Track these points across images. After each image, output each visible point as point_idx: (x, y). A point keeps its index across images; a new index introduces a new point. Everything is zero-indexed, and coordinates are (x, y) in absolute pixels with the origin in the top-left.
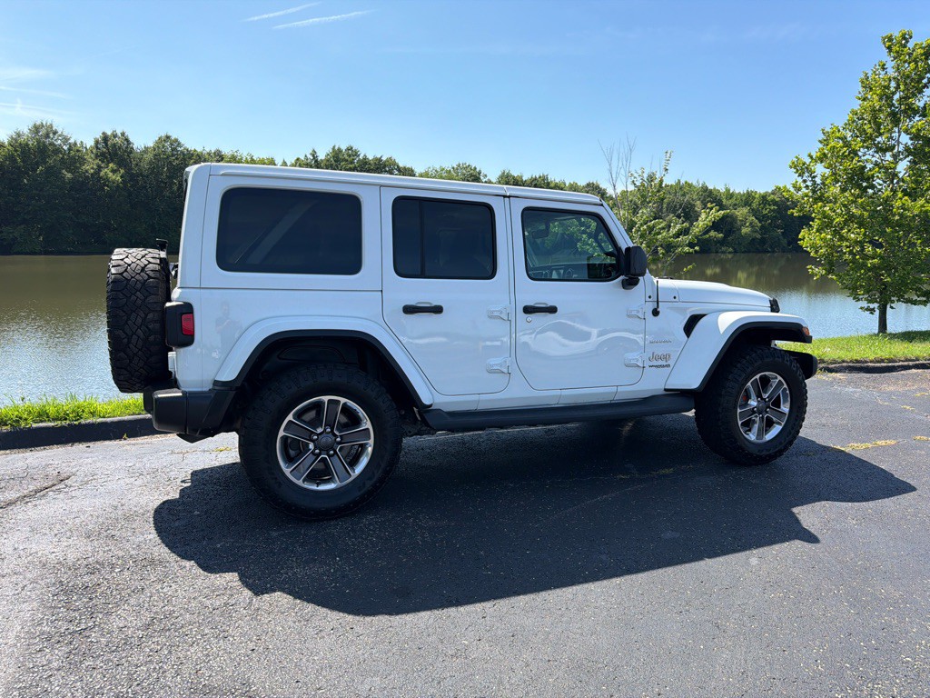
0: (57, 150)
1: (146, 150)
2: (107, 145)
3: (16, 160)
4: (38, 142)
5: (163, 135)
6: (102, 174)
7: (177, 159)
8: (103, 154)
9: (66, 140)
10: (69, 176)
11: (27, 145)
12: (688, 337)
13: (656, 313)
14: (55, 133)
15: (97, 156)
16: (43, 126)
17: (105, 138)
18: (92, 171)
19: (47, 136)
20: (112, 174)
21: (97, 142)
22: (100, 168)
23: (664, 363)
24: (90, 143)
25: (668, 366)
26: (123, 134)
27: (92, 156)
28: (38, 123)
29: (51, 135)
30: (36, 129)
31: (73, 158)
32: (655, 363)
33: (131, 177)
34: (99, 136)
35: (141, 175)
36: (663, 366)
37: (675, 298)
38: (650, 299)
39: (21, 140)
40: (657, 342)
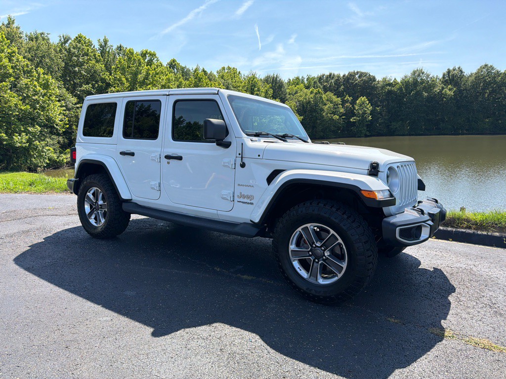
0: (423, 81)
1: (471, 75)
2: (449, 76)
3: (402, 89)
4: (414, 79)
5: (483, 64)
6: (443, 91)
7: (490, 78)
8: (446, 81)
9: (428, 76)
10: (426, 94)
11: (408, 81)
12: (269, 185)
13: (243, 165)
14: (423, 73)
15: (443, 82)
16: (417, 70)
17: (449, 72)
18: (439, 91)
19: (419, 75)
20: (449, 92)
21: (444, 75)
22: (443, 88)
23: (248, 201)
24: (441, 76)
25: (252, 204)
26: (459, 68)
27: (440, 82)
28: (416, 69)
29: (421, 74)
30: (414, 72)
31: (429, 85)
32: (242, 200)
33: (459, 92)
34: (445, 71)
35: (466, 90)
36: (248, 203)
37: (259, 156)
38: (240, 156)
39: (406, 80)
40: (244, 186)
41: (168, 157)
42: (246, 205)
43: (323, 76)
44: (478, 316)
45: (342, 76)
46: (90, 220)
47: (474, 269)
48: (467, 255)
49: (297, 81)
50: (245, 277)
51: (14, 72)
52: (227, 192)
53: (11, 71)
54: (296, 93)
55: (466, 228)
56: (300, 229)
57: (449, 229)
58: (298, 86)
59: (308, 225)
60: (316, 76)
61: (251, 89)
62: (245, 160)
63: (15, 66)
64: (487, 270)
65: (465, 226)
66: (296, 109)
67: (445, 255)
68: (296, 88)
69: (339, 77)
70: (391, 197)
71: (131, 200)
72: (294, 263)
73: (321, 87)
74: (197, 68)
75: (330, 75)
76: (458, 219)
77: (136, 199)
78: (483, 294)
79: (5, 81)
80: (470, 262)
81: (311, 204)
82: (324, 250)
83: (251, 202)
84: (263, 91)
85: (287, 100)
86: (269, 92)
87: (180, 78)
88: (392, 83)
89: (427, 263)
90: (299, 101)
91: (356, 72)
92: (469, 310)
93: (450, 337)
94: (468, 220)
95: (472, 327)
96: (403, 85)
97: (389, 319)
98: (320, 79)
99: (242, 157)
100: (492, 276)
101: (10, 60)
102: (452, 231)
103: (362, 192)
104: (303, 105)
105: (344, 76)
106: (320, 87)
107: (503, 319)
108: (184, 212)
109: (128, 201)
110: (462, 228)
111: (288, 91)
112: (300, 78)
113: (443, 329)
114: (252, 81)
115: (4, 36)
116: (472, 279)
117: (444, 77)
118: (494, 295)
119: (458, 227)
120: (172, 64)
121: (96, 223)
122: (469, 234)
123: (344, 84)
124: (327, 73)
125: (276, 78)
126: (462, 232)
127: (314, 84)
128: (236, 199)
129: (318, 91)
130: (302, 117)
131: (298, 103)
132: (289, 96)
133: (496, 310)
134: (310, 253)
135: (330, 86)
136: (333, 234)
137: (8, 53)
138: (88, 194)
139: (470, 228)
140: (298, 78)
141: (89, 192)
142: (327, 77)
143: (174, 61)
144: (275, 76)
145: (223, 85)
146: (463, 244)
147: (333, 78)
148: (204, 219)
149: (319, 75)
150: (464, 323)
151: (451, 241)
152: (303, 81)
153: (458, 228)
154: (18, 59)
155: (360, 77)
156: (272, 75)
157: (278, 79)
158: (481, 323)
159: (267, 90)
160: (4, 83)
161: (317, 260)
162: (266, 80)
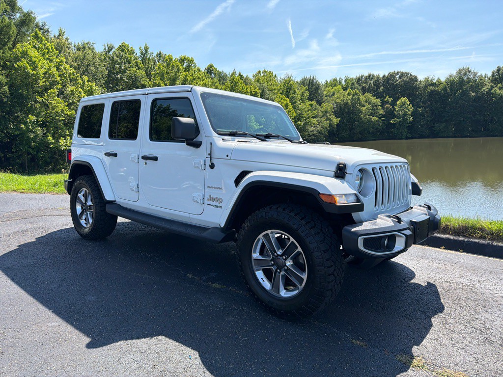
0: (469, 80)
2: (499, 74)
3: (447, 89)
4: (460, 78)
6: (493, 91)
8: (496, 79)
9: (475, 75)
10: (473, 94)
11: (454, 81)
12: (236, 187)
13: (212, 166)
14: (470, 72)
15: (492, 81)
16: (464, 69)
17: (499, 70)
18: (487, 90)
19: (465, 74)
20: (499, 91)
21: (493, 73)
22: (492, 87)
23: (217, 204)
24: (490, 74)
25: (221, 207)
27: (489, 81)
28: (462, 68)
29: (468, 73)
30: (460, 71)
31: (477, 85)
32: (211, 203)
34: (495, 69)
36: (217, 207)
37: (227, 156)
38: (209, 156)
39: (451, 79)
40: (213, 188)
41: (145, 158)
42: (215, 208)
43: (362, 77)
44: (462, 342)
45: (381, 76)
46: (81, 221)
47: (478, 286)
48: (474, 269)
49: (334, 83)
50: (215, 285)
51: (61, 80)
52: (198, 195)
53: (58, 79)
54: (333, 94)
55: (480, 238)
56: (261, 236)
57: (461, 239)
58: (335, 88)
59: (269, 232)
60: (354, 77)
61: (287, 92)
62: (214, 161)
63: (63, 75)
64: (492, 288)
65: (479, 235)
66: (333, 110)
67: (448, 268)
68: (333, 89)
69: (378, 77)
70: (357, 202)
71: (115, 201)
72: (257, 273)
73: (360, 88)
74: (233, 73)
75: (370, 75)
76: (472, 228)
77: (119, 201)
78: (477, 317)
79: (53, 89)
80: (475, 278)
81: (271, 208)
82: (286, 259)
83: (220, 205)
84: (299, 93)
85: (323, 102)
86: (305, 95)
87: (216, 82)
88: (435, 83)
89: (424, 277)
90: (336, 103)
91: (396, 72)
92: (453, 335)
93: (419, 367)
94: (482, 230)
95: (450, 356)
96: (448, 85)
97: (354, 341)
98: (359, 80)
99: (211, 158)
100: (496, 295)
101: (58, 69)
102: (464, 241)
103: (321, 196)
104: (341, 107)
105: (384, 76)
106: (358, 89)
107: (491, 348)
108: (161, 215)
109: (112, 203)
110: (476, 238)
111: (325, 93)
112: (338, 79)
113: (412, 357)
114: (288, 83)
115: (54, 47)
116: (470, 297)
117: (493, 76)
118: (491, 318)
119: (470, 236)
120: (209, 69)
121: (86, 224)
122: (483, 245)
123: (383, 85)
124: (366, 74)
125: (313, 80)
126: (475, 242)
127: (352, 85)
128: (206, 202)
129: (356, 92)
130: (339, 119)
131: (335, 105)
132: (326, 98)
133: (487, 336)
134: (273, 262)
135: (369, 87)
136: (292, 242)
137: (57, 62)
138: (79, 195)
139: (484, 238)
140: (335, 80)
141: (80, 194)
142: (366, 78)
143: (211, 66)
144: (312, 78)
145: (259, 89)
146: (475, 255)
147: (372, 78)
148: (178, 222)
149: (358, 76)
150: (443, 351)
151: (462, 252)
152: (340, 83)
153: (471, 238)
154: (65, 68)
155: (400, 77)
156: (308, 77)
157: (314, 81)
158: (462, 352)
159: (302, 93)
160: (52, 90)
161: (279, 270)
162: (303, 83)
